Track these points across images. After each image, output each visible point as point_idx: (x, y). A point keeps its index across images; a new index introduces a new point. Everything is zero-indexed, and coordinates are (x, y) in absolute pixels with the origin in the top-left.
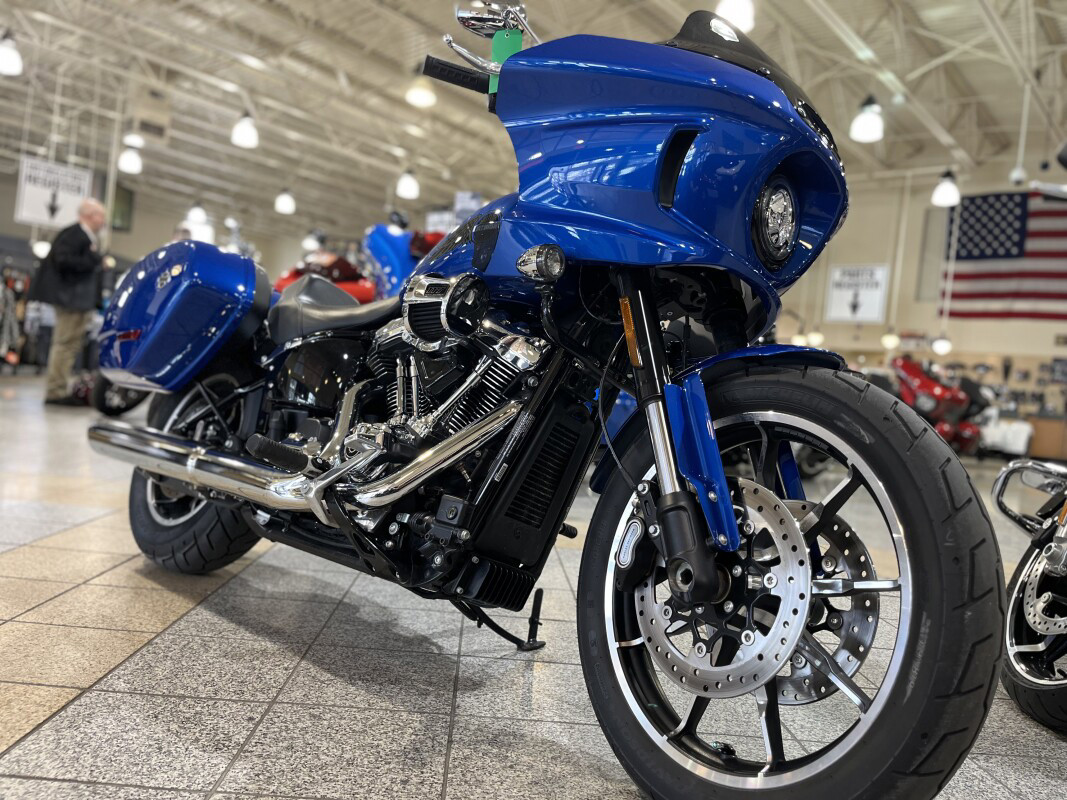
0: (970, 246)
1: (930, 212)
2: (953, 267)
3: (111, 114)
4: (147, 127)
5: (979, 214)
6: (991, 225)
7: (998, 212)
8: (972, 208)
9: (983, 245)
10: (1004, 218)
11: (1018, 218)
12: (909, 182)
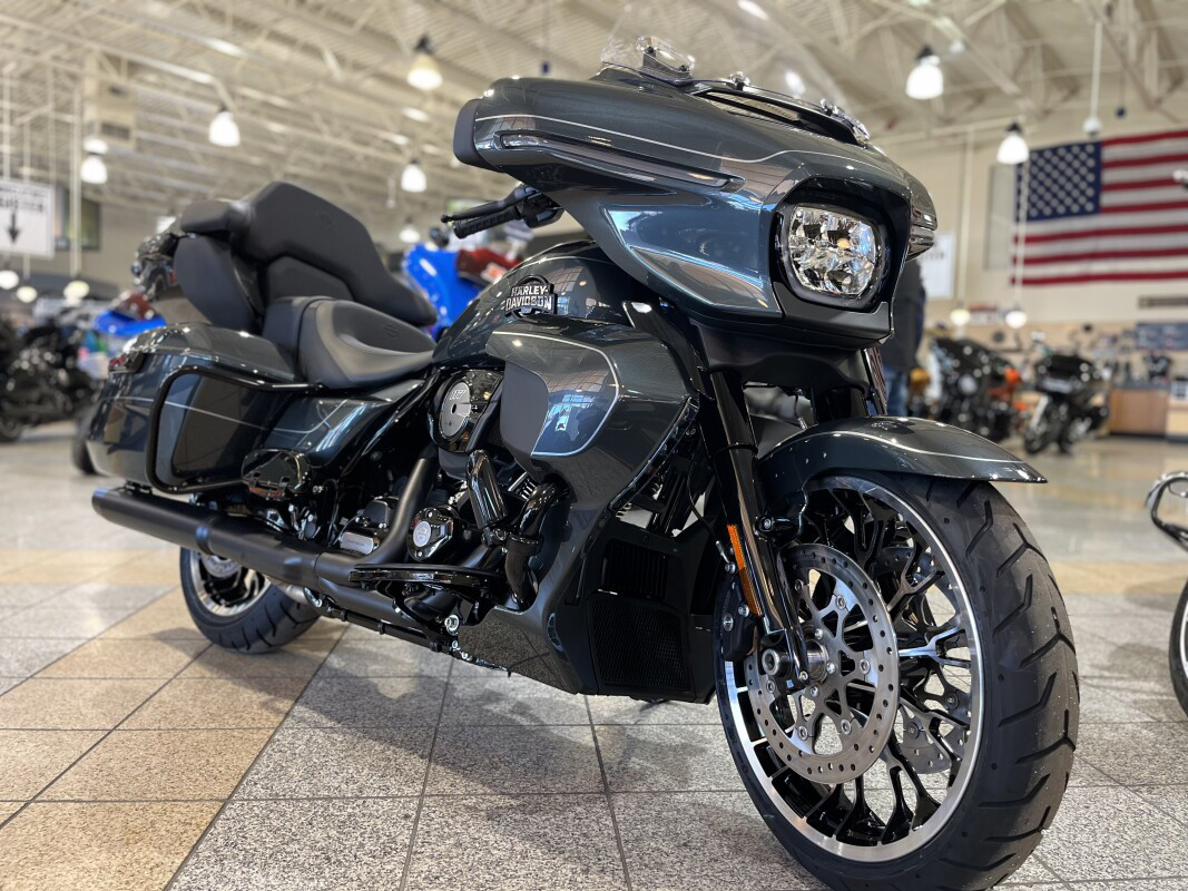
0: (1041, 204)
1: (995, 170)
2: (1025, 229)
3: (68, 118)
4: (108, 129)
5: (1048, 168)
6: (1062, 180)
7: (1069, 165)
8: (1041, 162)
9: (1054, 203)
10: (1076, 171)
11: (1091, 170)
12: (971, 139)
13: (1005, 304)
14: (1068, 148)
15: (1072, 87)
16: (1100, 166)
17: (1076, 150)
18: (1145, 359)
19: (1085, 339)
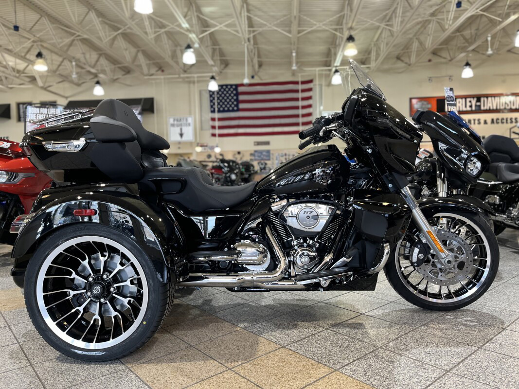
1: (201, 92)
7: (227, 92)
10: (230, 95)
11: (235, 95)
12: (196, 79)
13: (210, 144)
14: (227, 86)
15: (226, 64)
16: (237, 94)
17: (229, 87)
18: (259, 163)
19: (238, 157)
